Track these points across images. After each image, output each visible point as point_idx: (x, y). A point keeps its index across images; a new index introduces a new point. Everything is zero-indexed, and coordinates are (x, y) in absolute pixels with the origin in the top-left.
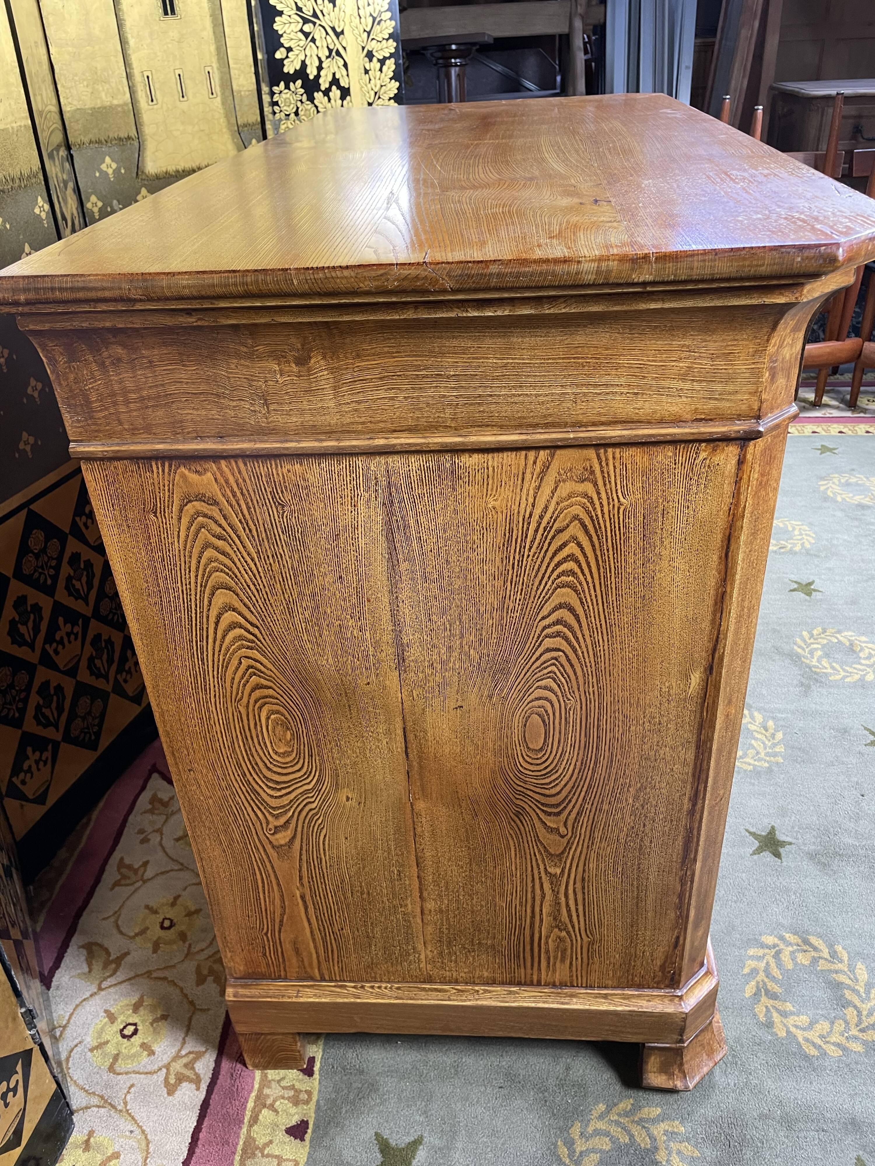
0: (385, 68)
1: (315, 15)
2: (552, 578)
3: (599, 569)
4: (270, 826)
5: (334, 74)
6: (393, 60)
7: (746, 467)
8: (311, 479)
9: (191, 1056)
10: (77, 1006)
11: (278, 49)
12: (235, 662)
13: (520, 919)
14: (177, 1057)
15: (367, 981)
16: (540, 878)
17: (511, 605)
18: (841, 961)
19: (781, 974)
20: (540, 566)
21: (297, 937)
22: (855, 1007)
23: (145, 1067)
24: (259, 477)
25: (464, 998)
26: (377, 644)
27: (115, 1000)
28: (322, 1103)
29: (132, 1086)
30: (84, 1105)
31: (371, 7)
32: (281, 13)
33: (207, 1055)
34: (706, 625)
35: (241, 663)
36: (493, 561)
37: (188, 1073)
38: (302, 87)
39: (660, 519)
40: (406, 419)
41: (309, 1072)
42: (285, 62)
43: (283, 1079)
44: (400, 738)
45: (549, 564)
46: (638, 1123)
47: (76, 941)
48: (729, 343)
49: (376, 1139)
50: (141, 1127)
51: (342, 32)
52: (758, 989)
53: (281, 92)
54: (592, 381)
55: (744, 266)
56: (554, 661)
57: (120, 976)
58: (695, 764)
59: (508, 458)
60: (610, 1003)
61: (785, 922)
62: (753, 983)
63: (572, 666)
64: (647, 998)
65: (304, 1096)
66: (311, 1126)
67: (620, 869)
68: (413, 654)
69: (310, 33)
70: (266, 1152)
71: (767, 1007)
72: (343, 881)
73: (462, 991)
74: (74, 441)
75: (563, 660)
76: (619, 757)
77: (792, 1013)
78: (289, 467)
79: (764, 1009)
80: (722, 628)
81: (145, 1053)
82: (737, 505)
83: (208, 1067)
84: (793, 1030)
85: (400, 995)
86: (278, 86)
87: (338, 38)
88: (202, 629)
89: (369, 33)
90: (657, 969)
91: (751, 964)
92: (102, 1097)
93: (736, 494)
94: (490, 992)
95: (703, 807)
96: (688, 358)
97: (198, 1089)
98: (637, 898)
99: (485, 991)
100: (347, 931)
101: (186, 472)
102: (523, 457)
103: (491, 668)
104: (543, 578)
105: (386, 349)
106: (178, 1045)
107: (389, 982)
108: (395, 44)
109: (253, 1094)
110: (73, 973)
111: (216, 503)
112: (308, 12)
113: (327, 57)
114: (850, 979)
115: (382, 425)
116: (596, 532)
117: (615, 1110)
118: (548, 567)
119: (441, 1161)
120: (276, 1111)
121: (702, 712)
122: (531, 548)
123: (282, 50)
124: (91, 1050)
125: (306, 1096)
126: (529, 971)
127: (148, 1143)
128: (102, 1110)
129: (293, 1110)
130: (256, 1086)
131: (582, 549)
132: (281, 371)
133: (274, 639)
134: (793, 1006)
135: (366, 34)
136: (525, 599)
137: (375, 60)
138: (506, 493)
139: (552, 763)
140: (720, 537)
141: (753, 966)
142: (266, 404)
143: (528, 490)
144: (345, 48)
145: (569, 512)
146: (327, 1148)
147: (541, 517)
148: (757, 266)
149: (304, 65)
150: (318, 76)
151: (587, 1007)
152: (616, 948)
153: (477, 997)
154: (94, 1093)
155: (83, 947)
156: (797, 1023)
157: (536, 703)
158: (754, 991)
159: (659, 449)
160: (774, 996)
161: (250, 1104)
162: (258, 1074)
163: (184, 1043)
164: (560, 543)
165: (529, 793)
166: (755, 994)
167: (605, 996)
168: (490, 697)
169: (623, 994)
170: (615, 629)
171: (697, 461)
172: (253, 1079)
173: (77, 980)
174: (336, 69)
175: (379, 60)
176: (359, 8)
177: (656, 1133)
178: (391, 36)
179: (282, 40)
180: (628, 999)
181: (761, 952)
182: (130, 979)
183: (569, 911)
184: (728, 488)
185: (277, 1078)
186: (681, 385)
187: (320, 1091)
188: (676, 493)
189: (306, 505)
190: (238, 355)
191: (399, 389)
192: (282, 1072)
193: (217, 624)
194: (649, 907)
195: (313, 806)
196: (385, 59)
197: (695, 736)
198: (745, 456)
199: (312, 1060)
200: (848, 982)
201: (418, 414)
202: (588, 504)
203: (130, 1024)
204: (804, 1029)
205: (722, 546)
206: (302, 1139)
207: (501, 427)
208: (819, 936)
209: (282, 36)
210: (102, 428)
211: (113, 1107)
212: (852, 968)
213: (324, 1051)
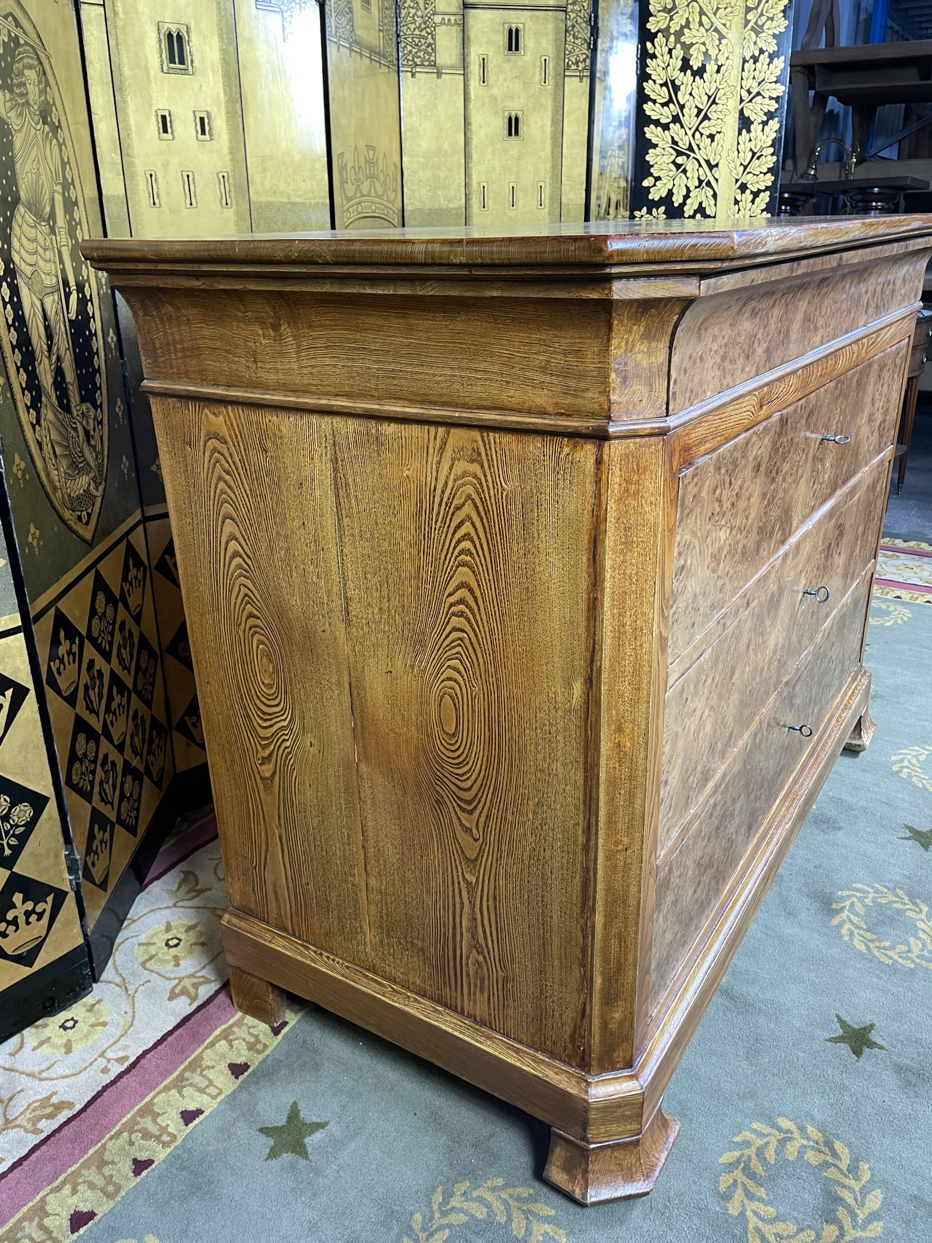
0: (757, 200)
1: (690, 148)
2: (454, 555)
3: (490, 553)
4: (259, 756)
5: (701, 203)
6: (768, 193)
7: (604, 467)
8: (284, 430)
9: (202, 979)
10: (152, 910)
11: (646, 178)
12: (236, 589)
13: (444, 927)
14: (192, 976)
15: (326, 951)
16: (459, 883)
17: (425, 575)
18: (857, 1179)
19: (776, 1160)
20: (445, 541)
21: (276, 880)
22: (841, 1228)
23: (166, 972)
24: (251, 423)
25: (395, 999)
26: (329, 593)
27: (179, 918)
28: (270, 1058)
29: (149, 981)
30: (110, 979)
31: (753, 143)
32: (655, 146)
33: (213, 984)
34: (582, 631)
35: (240, 590)
36: (409, 529)
37: (192, 991)
38: (664, 213)
39: (536, 510)
40: (344, 385)
41: (276, 1031)
42: (651, 190)
43: (254, 1027)
44: (347, 692)
45: (451, 540)
46: (524, 1212)
47: (182, 866)
48: (577, 340)
49: (291, 1107)
50: (134, 1012)
51: (717, 165)
52: (738, 1161)
53: (642, 216)
54: (472, 365)
55: (530, 253)
56: (459, 642)
57: (194, 903)
58: (585, 790)
59: (415, 430)
60: (519, 1060)
61: (818, 1116)
62: (737, 1154)
63: (474, 650)
64: (556, 1070)
65: (260, 1047)
66: (250, 1071)
67: (526, 897)
68: (355, 609)
69: (682, 165)
70: (204, 1073)
71: (735, 1181)
72: (308, 831)
73: (397, 992)
74: (147, 379)
75: (467, 641)
76: (517, 762)
77: (760, 1200)
78: (270, 417)
79: (731, 1181)
80: (597, 638)
81: (173, 963)
82: (599, 506)
83: (207, 993)
84: (749, 1214)
85: (346, 975)
86: (640, 211)
87: (711, 171)
88: (216, 552)
89: (745, 167)
90: (567, 1037)
91: (748, 1135)
92: (124, 979)
93: (598, 495)
94: (419, 1002)
95: (597, 844)
96: (545, 352)
97: (190, 1005)
98: (544, 938)
99: (416, 1000)
100: (311, 887)
101: (208, 413)
102: (426, 431)
103: (412, 637)
104: (447, 553)
105: (327, 322)
106: (199, 967)
107: (342, 958)
108: (773, 178)
109: (223, 1027)
110: (166, 887)
111: (225, 442)
112: (683, 145)
113: (696, 187)
114: (855, 1199)
115: (328, 388)
116: (486, 514)
117: (511, 1191)
118: (450, 542)
119: (330, 1150)
120: (231, 1046)
121: (586, 730)
122: (436, 521)
123: (651, 179)
124: (140, 945)
125: (262, 1048)
126: (453, 993)
127: (132, 1025)
128: (117, 989)
129: (245, 1052)
130: (231, 1022)
131: (476, 530)
132: (264, 334)
133: (261, 572)
134: (767, 1195)
135: (742, 167)
136: (435, 572)
137: (748, 191)
138: (416, 465)
139: (463, 752)
140: (586, 537)
141: (749, 1139)
142: (255, 362)
143: (432, 464)
144: (717, 180)
145: (464, 491)
146: (250, 1094)
147: (443, 492)
148: (541, 253)
149: (670, 193)
150: (684, 204)
151: (496, 1054)
152: (527, 994)
153: (407, 1002)
154: (120, 975)
155: (183, 872)
156: (759, 1211)
157: (447, 683)
158: (732, 1160)
159: (530, 438)
160: (752, 1175)
161: (217, 1032)
162: (239, 1014)
163: (204, 968)
164: (459, 521)
165: (446, 780)
166: (731, 1164)
167: (517, 1051)
168: (412, 667)
169: (534, 1056)
170: (507, 619)
171: (562, 456)
172: (233, 1016)
173: (164, 893)
174: (704, 199)
175: (752, 192)
176: (738, 143)
177: (535, 1229)
178: (770, 170)
179: (652, 170)
180: (537, 1062)
181: (767, 1130)
182: (199, 908)
183: (484, 932)
184: (590, 488)
185: (250, 1024)
186: (542, 378)
187: (275, 1049)
188: (547, 483)
189: (280, 453)
190: (237, 319)
191: (338, 358)
192: (256, 1022)
193: (226, 549)
194: (556, 953)
195: (287, 744)
196: (759, 191)
197: (582, 756)
198: (602, 457)
199: (285, 1024)
200: (850, 1200)
201: (351, 382)
202: (478, 485)
203: (177, 938)
204: (762, 1220)
205: (590, 548)
206: (237, 1078)
207: (410, 401)
208: (850, 1146)
209: (653, 166)
210: (162, 370)
211: (127, 990)
212: (865, 1191)
213: (299, 1021)
